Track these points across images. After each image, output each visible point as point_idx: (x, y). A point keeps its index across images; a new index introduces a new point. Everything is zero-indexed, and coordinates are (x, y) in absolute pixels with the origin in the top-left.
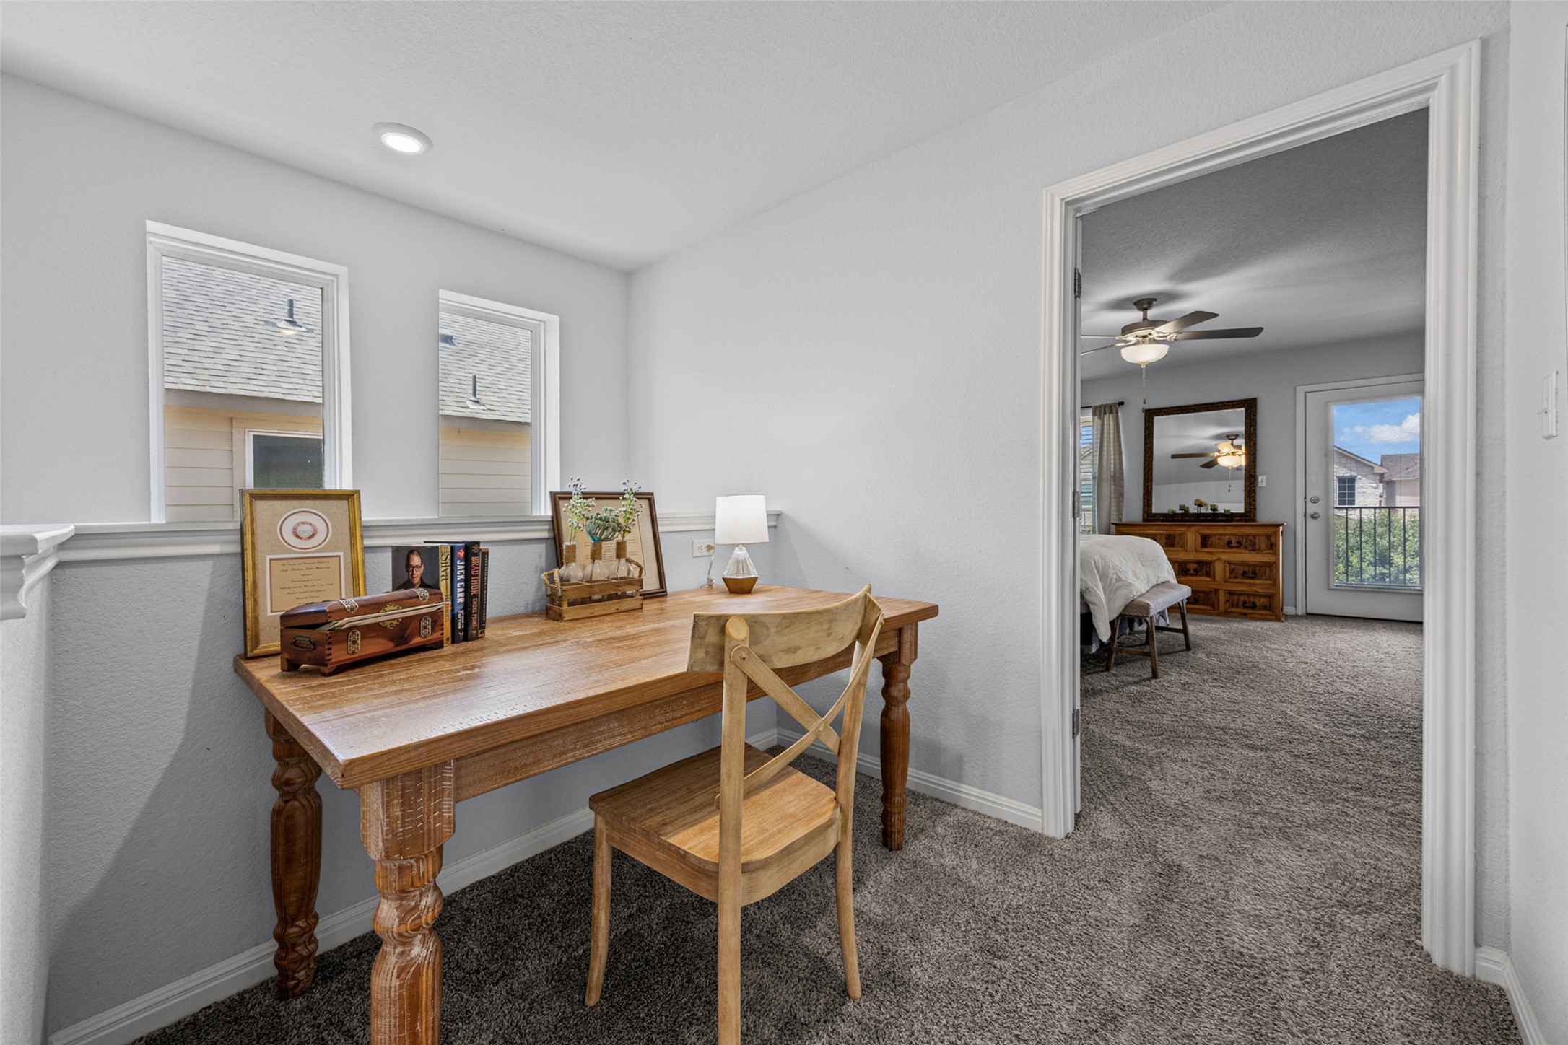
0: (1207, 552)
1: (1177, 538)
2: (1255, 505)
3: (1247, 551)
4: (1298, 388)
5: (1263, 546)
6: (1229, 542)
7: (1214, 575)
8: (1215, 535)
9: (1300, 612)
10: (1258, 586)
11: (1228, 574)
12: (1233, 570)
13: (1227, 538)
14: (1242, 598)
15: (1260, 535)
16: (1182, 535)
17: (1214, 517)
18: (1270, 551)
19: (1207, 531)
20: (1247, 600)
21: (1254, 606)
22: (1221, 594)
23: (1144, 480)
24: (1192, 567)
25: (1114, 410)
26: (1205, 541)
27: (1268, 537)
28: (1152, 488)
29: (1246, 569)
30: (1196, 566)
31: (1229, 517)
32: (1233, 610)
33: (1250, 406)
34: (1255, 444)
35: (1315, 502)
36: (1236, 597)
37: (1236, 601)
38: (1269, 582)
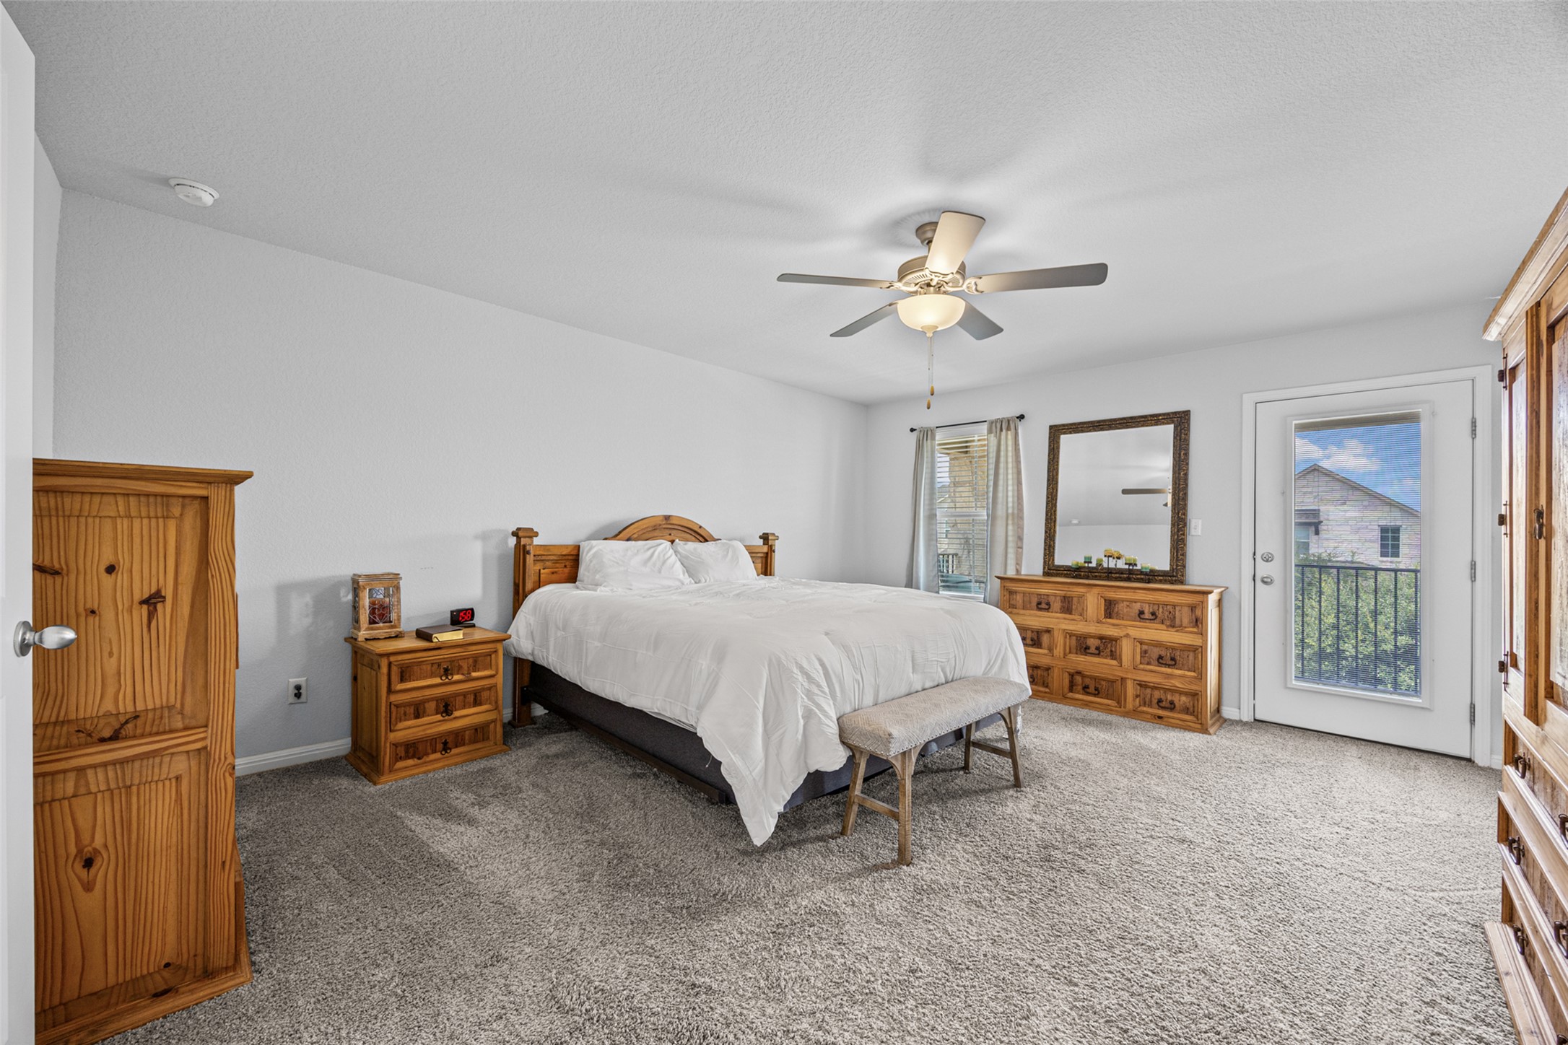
0: (1114, 625)
1: (1075, 600)
2: (1184, 560)
3: (1163, 627)
4: (1244, 395)
5: (1185, 621)
6: (1141, 613)
7: (1121, 659)
8: (1123, 601)
9: (1247, 716)
10: (1178, 678)
11: (1138, 657)
12: (1146, 652)
13: (1137, 607)
14: (1157, 694)
15: (1181, 605)
16: (1081, 597)
17: (1131, 574)
18: (1195, 630)
19: (1112, 595)
20: (1163, 698)
21: (1172, 707)
22: (1130, 685)
23: (1047, 520)
24: (1093, 643)
25: (1012, 426)
26: (1110, 609)
27: (1193, 608)
28: (1055, 531)
29: (1163, 653)
30: (1097, 642)
31: (1151, 576)
32: (1145, 709)
33: (1181, 421)
34: (1186, 475)
35: (1267, 561)
36: (1149, 691)
37: (1149, 696)
38: (1192, 674)
